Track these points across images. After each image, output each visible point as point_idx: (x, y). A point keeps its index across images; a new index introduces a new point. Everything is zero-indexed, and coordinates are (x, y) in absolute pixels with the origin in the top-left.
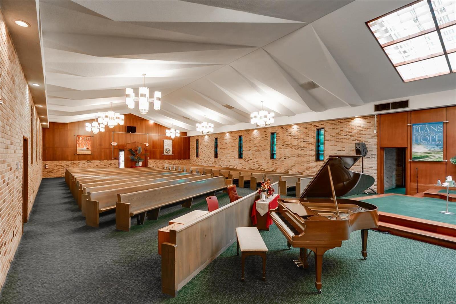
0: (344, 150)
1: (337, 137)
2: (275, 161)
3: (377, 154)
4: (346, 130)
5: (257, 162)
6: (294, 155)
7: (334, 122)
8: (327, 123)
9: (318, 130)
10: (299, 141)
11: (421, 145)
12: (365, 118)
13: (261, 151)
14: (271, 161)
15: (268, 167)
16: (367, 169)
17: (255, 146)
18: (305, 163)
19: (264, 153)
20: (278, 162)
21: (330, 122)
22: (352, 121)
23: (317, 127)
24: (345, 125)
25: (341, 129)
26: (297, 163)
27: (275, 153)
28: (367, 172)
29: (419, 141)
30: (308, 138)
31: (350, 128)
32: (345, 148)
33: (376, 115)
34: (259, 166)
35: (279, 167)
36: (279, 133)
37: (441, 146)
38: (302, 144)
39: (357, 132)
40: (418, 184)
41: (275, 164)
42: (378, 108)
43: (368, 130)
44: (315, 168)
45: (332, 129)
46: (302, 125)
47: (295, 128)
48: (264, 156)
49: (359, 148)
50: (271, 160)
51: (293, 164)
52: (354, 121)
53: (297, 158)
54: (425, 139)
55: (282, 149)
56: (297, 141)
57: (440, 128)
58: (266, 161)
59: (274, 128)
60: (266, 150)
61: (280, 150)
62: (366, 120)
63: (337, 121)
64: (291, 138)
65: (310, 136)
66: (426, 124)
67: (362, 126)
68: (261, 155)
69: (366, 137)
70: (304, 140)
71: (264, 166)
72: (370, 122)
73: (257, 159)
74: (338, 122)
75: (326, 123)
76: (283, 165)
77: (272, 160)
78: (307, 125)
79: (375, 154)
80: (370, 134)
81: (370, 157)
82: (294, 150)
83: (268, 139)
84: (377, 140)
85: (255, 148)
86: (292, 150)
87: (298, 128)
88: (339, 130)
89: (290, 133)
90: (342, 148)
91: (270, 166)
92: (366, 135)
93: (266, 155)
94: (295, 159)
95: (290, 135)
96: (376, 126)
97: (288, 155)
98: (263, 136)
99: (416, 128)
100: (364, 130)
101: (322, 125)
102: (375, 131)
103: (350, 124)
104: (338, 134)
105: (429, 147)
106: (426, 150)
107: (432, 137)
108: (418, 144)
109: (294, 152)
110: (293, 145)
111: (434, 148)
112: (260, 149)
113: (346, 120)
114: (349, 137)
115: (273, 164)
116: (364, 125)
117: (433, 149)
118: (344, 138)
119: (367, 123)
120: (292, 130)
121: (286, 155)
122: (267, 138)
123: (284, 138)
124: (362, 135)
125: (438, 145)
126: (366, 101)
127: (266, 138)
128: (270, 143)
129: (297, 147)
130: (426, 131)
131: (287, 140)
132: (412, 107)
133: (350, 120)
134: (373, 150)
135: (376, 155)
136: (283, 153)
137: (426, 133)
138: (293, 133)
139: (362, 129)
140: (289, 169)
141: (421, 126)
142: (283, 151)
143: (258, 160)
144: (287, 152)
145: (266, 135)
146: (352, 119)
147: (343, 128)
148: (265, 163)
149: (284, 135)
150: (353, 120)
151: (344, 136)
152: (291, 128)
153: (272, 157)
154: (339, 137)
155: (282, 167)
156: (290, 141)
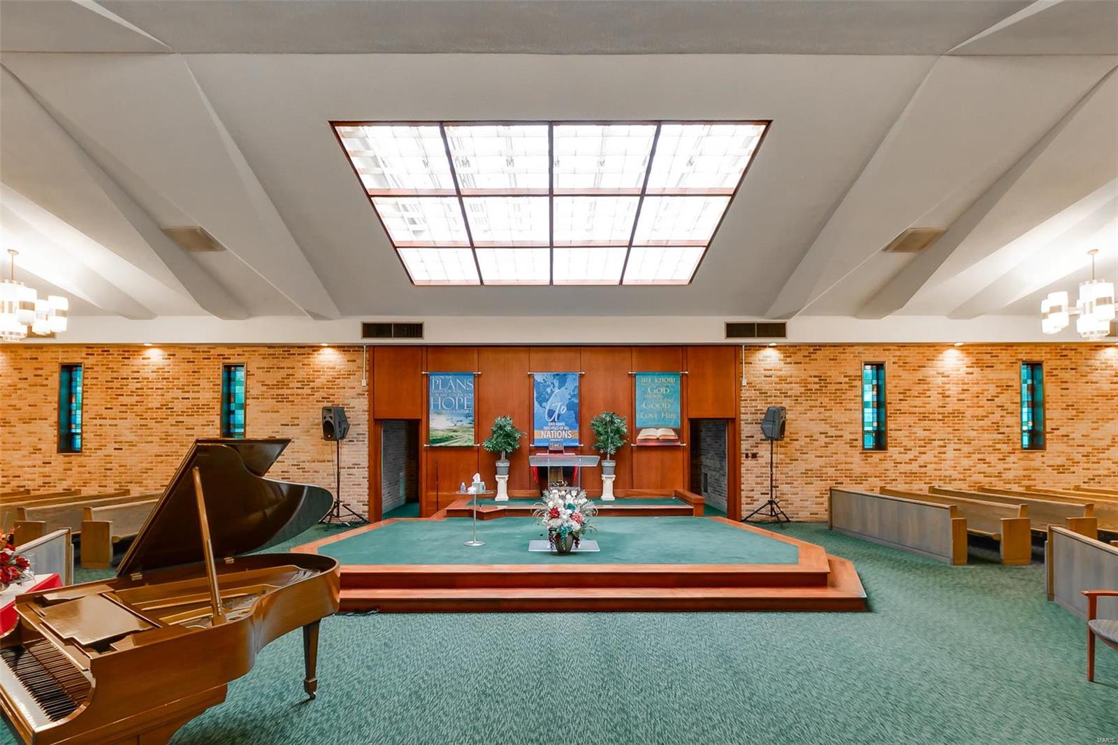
0: (295, 423)
1: (280, 392)
2: (75, 459)
3: (367, 433)
4: (301, 374)
6: (149, 439)
7: (271, 351)
8: (253, 351)
9: (229, 370)
10: (169, 396)
11: (443, 416)
12: (343, 351)
13: (15, 426)
14: (59, 460)
15: (47, 480)
16: (348, 468)
19: (30, 433)
20: (92, 461)
21: (263, 350)
22: (316, 353)
23: (226, 361)
24: (299, 361)
25: (291, 371)
26: (161, 463)
27: (79, 431)
28: (348, 475)
29: (440, 408)
30: (196, 388)
31: (311, 370)
32: (298, 418)
33: (367, 347)
34: (5, 480)
35: (94, 476)
36: (96, 368)
37: (471, 418)
38: (179, 406)
39: (328, 381)
40: (439, 493)
41: (76, 469)
42: (370, 330)
43: (350, 378)
45: (266, 370)
46: (177, 349)
47: (155, 357)
48: (26, 441)
49: (330, 420)
50: (61, 457)
51: (148, 466)
52: (320, 354)
53: (160, 446)
54: (449, 405)
55: (105, 419)
56: (163, 395)
57: (468, 384)
58: (38, 458)
59: (77, 351)
60: (38, 421)
61: (98, 422)
62: (345, 354)
63: (279, 351)
64: (139, 385)
65: (203, 383)
66: (450, 375)
67: (337, 367)
68: (15, 439)
69: (347, 394)
70: (186, 395)
71: (28, 476)
72: (355, 361)
74: (281, 352)
75: (249, 351)
76: (110, 469)
77: (65, 456)
78: (193, 352)
79: (365, 434)
80: (354, 388)
81: (353, 441)
82: (152, 424)
83: (47, 385)
84: (369, 401)
86: (144, 422)
87: (163, 359)
88: (283, 373)
89: (139, 372)
90: (292, 418)
91: (55, 477)
92: (346, 390)
93: (40, 439)
94: (155, 449)
95: (136, 375)
96: (366, 371)
97: (130, 437)
98: (28, 373)
99: (435, 382)
100: (341, 377)
101: (238, 355)
102: (364, 383)
103: (311, 360)
104: (281, 384)
105: (455, 419)
106: (450, 425)
107: (459, 400)
108: (439, 414)
109: (151, 429)
110: (146, 409)
111: (461, 421)
112: (13, 420)
113: (302, 349)
114: (309, 391)
115: (71, 470)
116: (341, 367)
117: (459, 424)
118: (297, 395)
119: (348, 361)
120: (146, 362)
121: (122, 439)
122: (45, 382)
123: (116, 384)
124: (337, 388)
125: (467, 416)
126: (344, 311)
127: (39, 380)
128: (56, 399)
129: (160, 414)
130: (450, 388)
131: (126, 390)
132: (430, 338)
133: (311, 352)
134: (359, 425)
135: (367, 436)
136: (112, 431)
137: (450, 391)
138: (147, 372)
139: (338, 375)
140: (131, 483)
141: (443, 377)
142: (110, 425)
144: (127, 429)
145: (39, 372)
146: (315, 348)
147: (294, 368)
148: (35, 466)
149: (115, 375)
150: (319, 351)
151: (297, 388)
152: (141, 357)
153: (67, 443)
154: (285, 391)
155: (105, 476)
156: (134, 394)
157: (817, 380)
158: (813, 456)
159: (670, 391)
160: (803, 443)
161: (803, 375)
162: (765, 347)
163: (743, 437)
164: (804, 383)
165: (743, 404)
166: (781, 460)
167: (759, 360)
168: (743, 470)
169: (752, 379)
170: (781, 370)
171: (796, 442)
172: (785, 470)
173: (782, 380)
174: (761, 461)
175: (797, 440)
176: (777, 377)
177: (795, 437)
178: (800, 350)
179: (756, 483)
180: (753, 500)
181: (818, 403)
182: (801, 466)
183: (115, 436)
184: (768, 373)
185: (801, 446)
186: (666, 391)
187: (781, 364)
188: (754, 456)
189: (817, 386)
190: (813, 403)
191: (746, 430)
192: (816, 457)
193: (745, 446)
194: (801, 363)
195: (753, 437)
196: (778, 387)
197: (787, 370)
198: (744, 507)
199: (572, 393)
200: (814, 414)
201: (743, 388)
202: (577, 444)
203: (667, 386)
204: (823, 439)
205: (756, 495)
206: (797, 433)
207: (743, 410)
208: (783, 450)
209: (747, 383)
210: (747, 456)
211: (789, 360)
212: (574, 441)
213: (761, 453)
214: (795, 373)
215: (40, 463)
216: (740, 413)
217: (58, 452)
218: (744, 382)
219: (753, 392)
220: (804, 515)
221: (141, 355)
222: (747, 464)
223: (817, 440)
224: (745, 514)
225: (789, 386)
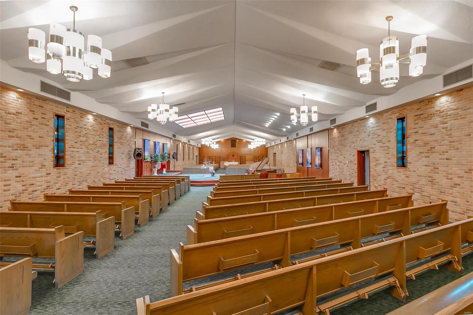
1: (121, 141)
2: (62, 170)
5: (17, 177)
6: (90, 159)
10: (95, 138)
13: (30, 150)
14: (54, 171)
15: (49, 184)
17: (11, 134)
18: (100, 168)
19: (39, 155)
20: (69, 171)
21: (117, 124)
23: (109, 126)
26: (93, 170)
30: (103, 136)
31: (126, 134)
34: (24, 188)
36: (71, 120)
38: (99, 143)
41: (62, 177)
44: (108, 173)
45: (118, 131)
46: (97, 117)
47: (91, 119)
48: (38, 160)
50: (55, 170)
51: (89, 172)
53: (93, 162)
55: (75, 148)
58: (44, 171)
59: (62, 108)
60: (44, 148)
61: (72, 149)
64: (86, 132)
65: (104, 134)
67: (130, 134)
68: (30, 159)
70: (100, 139)
71: (38, 184)
73: (17, 169)
74: (121, 126)
76: (77, 175)
77: (57, 169)
78: (101, 120)
82: (91, 152)
83: (48, 125)
85: (11, 141)
86: (88, 151)
87: (94, 121)
88: (121, 134)
89: (86, 125)
91: (53, 182)
93: (45, 159)
94: (91, 164)
95: (85, 127)
97: (83, 158)
98: (39, 116)
101: (112, 124)
103: (126, 130)
104: (121, 138)
109: (90, 154)
110: (89, 144)
111: (149, 154)
115: (60, 177)
118: (124, 142)
120: (88, 121)
121: (81, 159)
122: (47, 123)
123: (78, 130)
124: (131, 141)
127: (44, 121)
129: (93, 147)
131: (82, 134)
133: (126, 127)
136: (77, 155)
138: (89, 127)
139: (130, 137)
140: (83, 181)
142: (77, 152)
143: (22, 171)
144: (82, 154)
145: (44, 116)
147: (123, 132)
148: (42, 177)
149: (78, 125)
151: (124, 140)
155: (74, 179)
156: (85, 136)
183: (78, 157)
215: (45, 174)
217: (54, 167)
221: (86, 117)
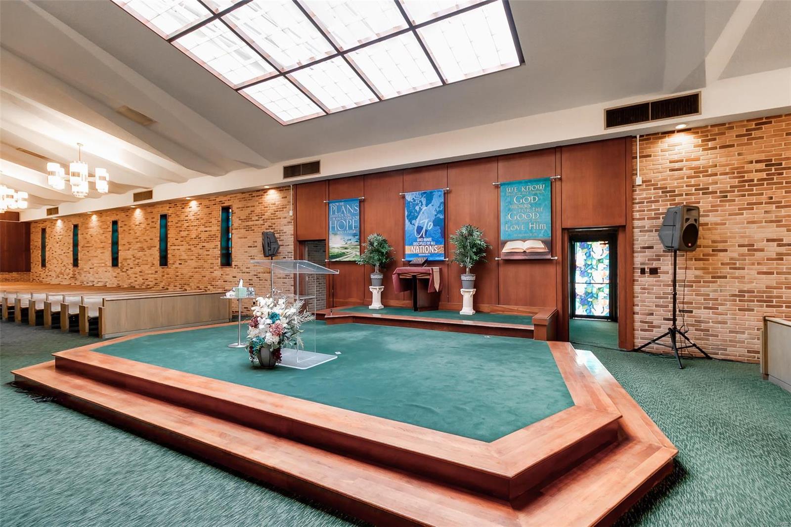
0: (255, 245)
1: (248, 223)
2: (166, 270)
3: (293, 251)
4: (258, 210)
5: (140, 272)
6: (192, 257)
7: (243, 196)
8: (235, 197)
9: (226, 210)
10: (200, 229)
11: (338, 236)
12: (280, 191)
13: (145, 251)
14: (160, 269)
15: (157, 281)
16: (283, 278)
17: (137, 240)
18: (207, 270)
19: (151, 255)
20: (171, 271)
21: (240, 196)
22: (265, 194)
23: (223, 205)
24: (257, 201)
25: (252, 209)
26: (197, 272)
28: (283, 283)
29: (336, 229)
30: (210, 224)
31: (263, 207)
32: (256, 242)
33: (293, 185)
34: (143, 281)
35: (172, 280)
36: (173, 216)
37: (357, 237)
38: (203, 236)
39: (271, 214)
40: (334, 300)
41: (166, 276)
42: (290, 171)
43: (283, 210)
44: (220, 279)
45: (241, 209)
46: (203, 200)
47: (194, 206)
48: (150, 259)
51: (191, 274)
52: (267, 195)
53: (196, 262)
54: (342, 226)
55: (175, 245)
56: (197, 230)
57: (355, 208)
58: (153, 269)
59: (166, 206)
60: (153, 248)
61: (173, 247)
62: (281, 193)
63: (247, 195)
64: (188, 224)
65: (213, 221)
66: (342, 202)
67: (277, 203)
68: (146, 259)
69: (282, 223)
70: (206, 229)
71: (150, 279)
72: (286, 197)
73: (140, 266)
74: (248, 196)
75: (233, 197)
76: (178, 276)
77: (163, 268)
78: (209, 201)
79: (292, 253)
80: (286, 218)
81: (285, 258)
82: (193, 249)
83: (155, 227)
84: (294, 227)
85: (137, 245)
86: (189, 247)
87: (197, 207)
88: (249, 210)
89: (187, 216)
90: (253, 242)
91: (159, 280)
92: (282, 219)
93: (153, 258)
94: (193, 264)
95: (187, 218)
96: (292, 204)
97: (184, 257)
98: (150, 221)
99: (333, 208)
100: (279, 210)
101: (228, 200)
102: (291, 213)
103: (263, 199)
104: (248, 219)
105: (347, 238)
106: (342, 244)
107: (349, 222)
108: (335, 234)
109: (192, 251)
110: (191, 239)
111: (350, 240)
112: (145, 247)
113: (258, 192)
114: (262, 222)
115: (164, 276)
116: (279, 202)
117: (349, 242)
118: (256, 225)
119: (282, 198)
120: (190, 209)
121: (182, 258)
122: (155, 225)
123: (179, 225)
124: (277, 219)
125: (354, 235)
127: (153, 225)
128: (159, 235)
129: (195, 242)
130: (343, 212)
131: (183, 228)
132: (326, 172)
133: (263, 193)
134: (289, 245)
135: (293, 254)
136: (178, 253)
137: (342, 215)
138: (191, 217)
139: (277, 209)
140: (185, 284)
141: (337, 204)
142: (177, 249)
143: (143, 267)
144: (183, 251)
145: (153, 220)
146: (265, 191)
147: (254, 206)
148: (152, 274)
149: (179, 219)
150: (267, 192)
151: (256, 220)
152: (188, 207)
153: (164, 261)
154: (251, 223)
155: (176, 280)
156: (186, 230)
157: (762, 166)
158: (754, 273)
159: (539, 199)
160: (735, 255)
161: (736, 161)
162: (673, 132)
163: (637, 247)
164: (739, 172)
165: (637, 207)
166: (696, 277)
167: (662, 151)
168: (637, 288)
169: (651, 175)
170: (698, 159)
171: (722, 254)
172: (703, 290)
173: (699, 171)
174: (663, 277)
175: (726, 251)
176: (691, 169)
177: (720, 246)
178: (732, 128)
179: (656, 306)
180: (651, 326)
181: (764, 199)
182: (734, 287)
183: (179, 256)
184: (677, 165)
185: (731, 259)
186: (534, 199)
187: (699, 152)
188: (654, 271)
189: (764, 175)
190: (754, 199)
191: (641, 239)
192: (759, 273)
193: (639, 259)
194: (733, 146)
195: (652, 247)
196: (693, 181)
197: (706, 158)
198: (638, 334)
199: (438, 210)
200: (758, 213)
201: (637, 189)
202: (442, 258)
203: (536, 194)
204: (773, 249)
205: (656, 320)
206: (726, 242)
207: (637, 215)
208: (700, 264)
209: (643, 182)
210: (643, 271)
211: (710, 144)
212: (440, 255)
213: (663, 268)
214: (723, 160)
215: (154, 272)
216: (633, 219)
217: (160, 266)
218: (638, 180)
219: (653, 191)
220: (735, 352)
221: (188, 206)
222: (643, 281)
223: (762, 250)
224: (639, 343)
225: (711, 179)
